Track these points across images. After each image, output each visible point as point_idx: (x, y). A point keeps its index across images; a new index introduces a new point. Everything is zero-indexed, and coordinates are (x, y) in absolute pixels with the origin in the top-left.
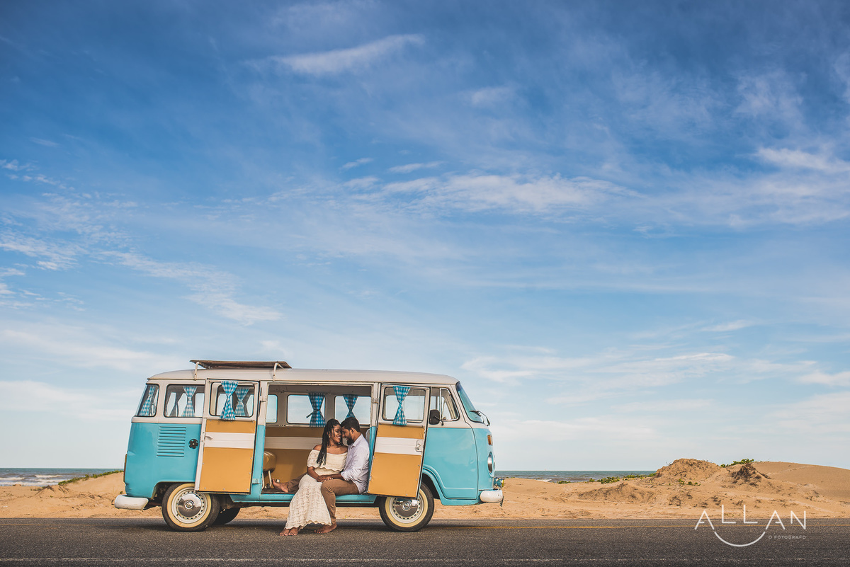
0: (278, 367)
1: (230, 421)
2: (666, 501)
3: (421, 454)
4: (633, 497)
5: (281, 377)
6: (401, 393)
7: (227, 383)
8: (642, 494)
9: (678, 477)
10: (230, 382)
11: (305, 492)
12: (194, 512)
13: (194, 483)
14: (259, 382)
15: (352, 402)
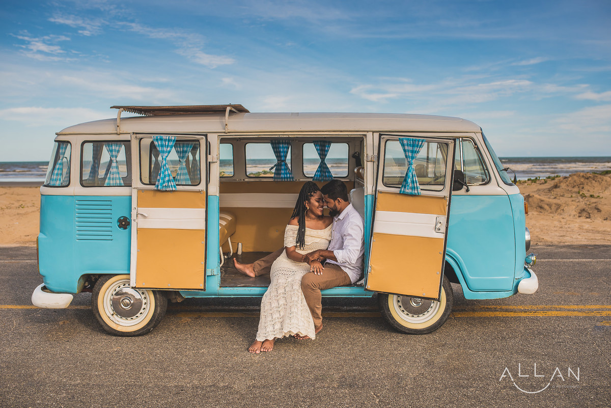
0: (231, 112)
1: (170, 191)
2: (574, 213)
3: (442, 236)
4: (541, 207)
5: (237, 126)
6: (411, 148)
7: (161, 139)
8: (550, 205)
9: (576, 189)
10: (164, 137)
11: (281, 291)
12: (134, 310)
13: (129, 274)
14: (206, 136)
15: (325, 150)
